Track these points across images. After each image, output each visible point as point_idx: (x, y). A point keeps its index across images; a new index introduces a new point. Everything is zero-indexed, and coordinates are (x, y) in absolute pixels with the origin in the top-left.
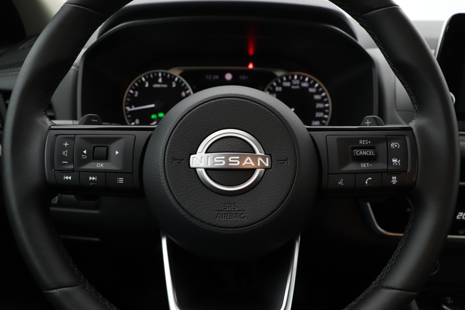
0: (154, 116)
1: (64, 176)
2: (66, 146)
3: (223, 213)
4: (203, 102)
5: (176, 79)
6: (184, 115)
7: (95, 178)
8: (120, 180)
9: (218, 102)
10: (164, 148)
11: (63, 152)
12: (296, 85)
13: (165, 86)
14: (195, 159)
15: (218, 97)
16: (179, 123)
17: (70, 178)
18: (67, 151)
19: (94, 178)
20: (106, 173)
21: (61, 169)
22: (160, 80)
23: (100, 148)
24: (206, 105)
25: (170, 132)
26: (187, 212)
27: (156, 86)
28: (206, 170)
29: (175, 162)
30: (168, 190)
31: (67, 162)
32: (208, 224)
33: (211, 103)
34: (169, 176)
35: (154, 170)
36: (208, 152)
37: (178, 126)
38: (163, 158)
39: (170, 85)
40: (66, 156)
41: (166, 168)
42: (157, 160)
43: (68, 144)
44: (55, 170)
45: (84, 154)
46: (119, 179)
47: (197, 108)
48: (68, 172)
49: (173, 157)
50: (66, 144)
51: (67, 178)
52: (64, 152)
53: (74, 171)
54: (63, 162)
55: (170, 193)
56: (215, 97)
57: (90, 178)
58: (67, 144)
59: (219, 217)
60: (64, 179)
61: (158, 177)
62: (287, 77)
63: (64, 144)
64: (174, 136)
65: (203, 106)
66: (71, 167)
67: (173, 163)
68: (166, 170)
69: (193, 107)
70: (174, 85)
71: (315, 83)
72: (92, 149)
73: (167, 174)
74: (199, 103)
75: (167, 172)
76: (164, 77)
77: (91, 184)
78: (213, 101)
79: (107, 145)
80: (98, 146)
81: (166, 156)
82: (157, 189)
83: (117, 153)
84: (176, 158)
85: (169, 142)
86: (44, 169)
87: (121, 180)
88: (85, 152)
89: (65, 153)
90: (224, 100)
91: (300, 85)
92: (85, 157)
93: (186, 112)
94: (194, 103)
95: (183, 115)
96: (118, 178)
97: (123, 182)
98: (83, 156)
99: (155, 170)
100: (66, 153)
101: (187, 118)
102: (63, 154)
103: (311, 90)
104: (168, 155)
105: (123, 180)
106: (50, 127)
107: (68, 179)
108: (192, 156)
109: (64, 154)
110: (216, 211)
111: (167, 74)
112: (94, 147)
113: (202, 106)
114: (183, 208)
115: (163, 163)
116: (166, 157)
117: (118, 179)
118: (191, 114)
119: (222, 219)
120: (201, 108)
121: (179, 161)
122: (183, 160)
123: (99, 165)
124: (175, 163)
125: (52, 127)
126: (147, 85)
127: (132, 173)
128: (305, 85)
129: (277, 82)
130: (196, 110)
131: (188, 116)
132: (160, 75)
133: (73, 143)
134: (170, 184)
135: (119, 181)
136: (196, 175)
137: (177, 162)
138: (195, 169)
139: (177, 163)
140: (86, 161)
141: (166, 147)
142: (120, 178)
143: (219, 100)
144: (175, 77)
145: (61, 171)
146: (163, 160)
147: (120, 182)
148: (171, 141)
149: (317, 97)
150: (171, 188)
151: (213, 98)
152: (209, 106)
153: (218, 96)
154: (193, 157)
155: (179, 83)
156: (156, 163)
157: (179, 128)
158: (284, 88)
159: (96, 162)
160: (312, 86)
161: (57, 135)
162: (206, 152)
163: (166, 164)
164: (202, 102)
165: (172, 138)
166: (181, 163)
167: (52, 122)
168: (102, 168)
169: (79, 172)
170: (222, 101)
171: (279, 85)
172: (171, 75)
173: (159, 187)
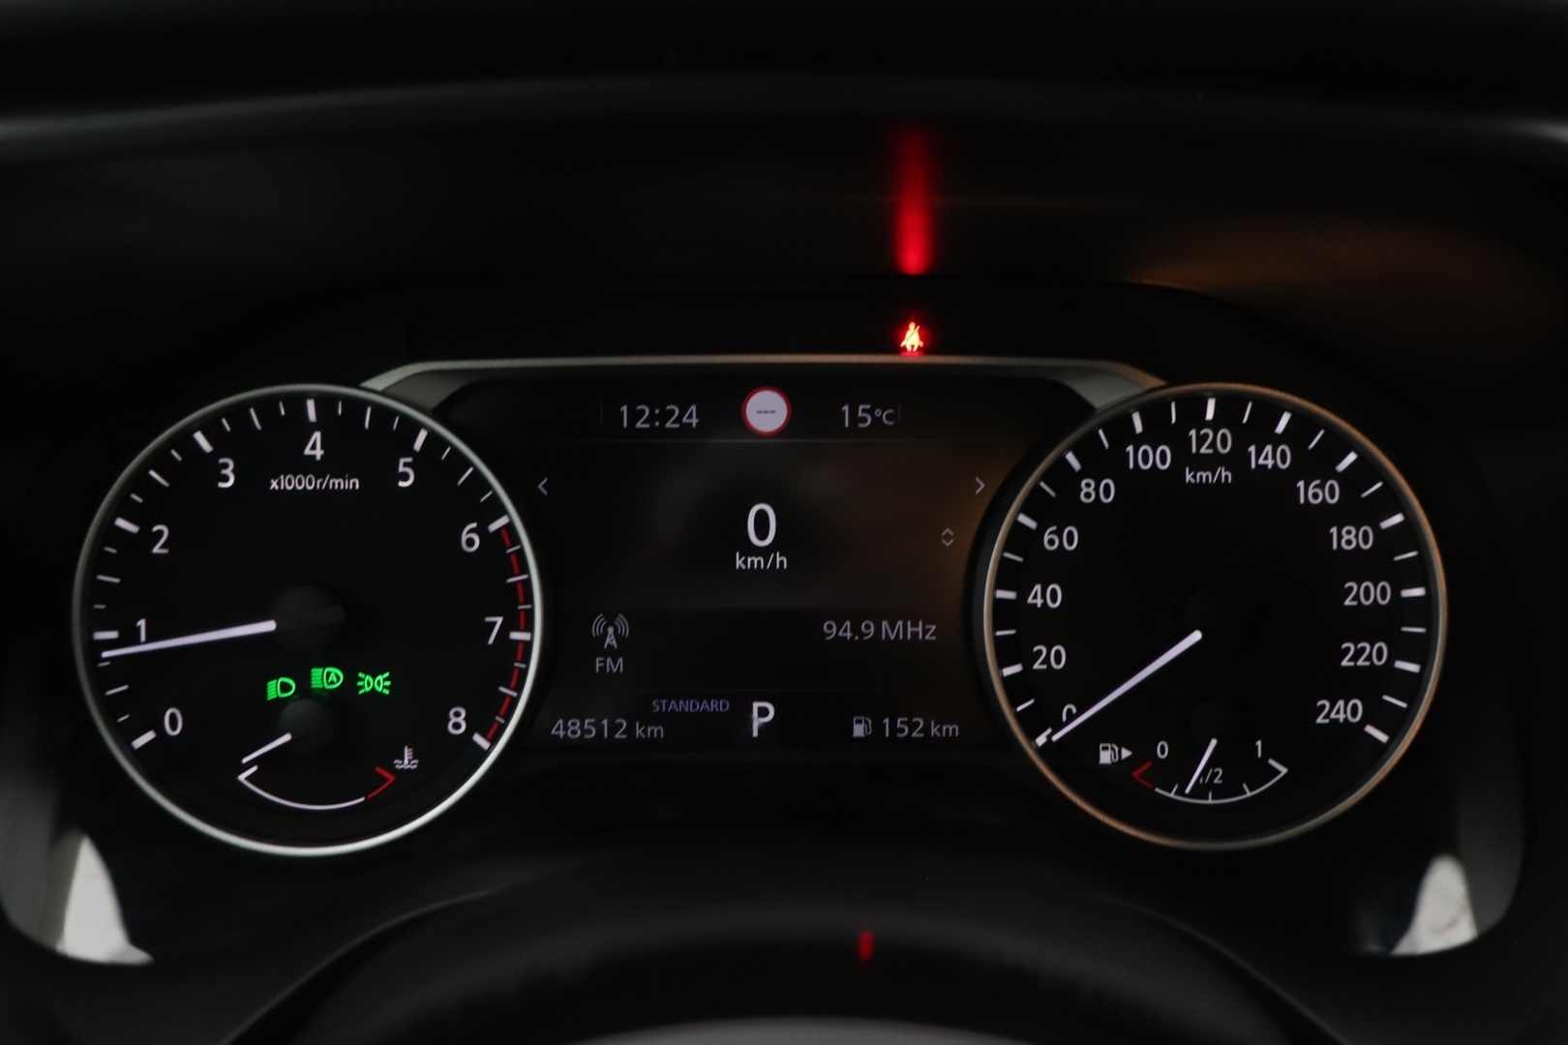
5: (419, 442)
12: (1212, 462)
13: (344, 484)
27: (286, 483)
62: (1154, 413)
71: (1338, 444)
76: (340, 423)
91: (1237, 460)
103: (1311, 493)
111: (356, 406)
128: (1267, 458)
129: (1087, 448)
149: (1349, 538)
155: (433, 467)
158: (1132, 483)
160: (1318, 465)
171: (1098, 463)
172: (384, 416)
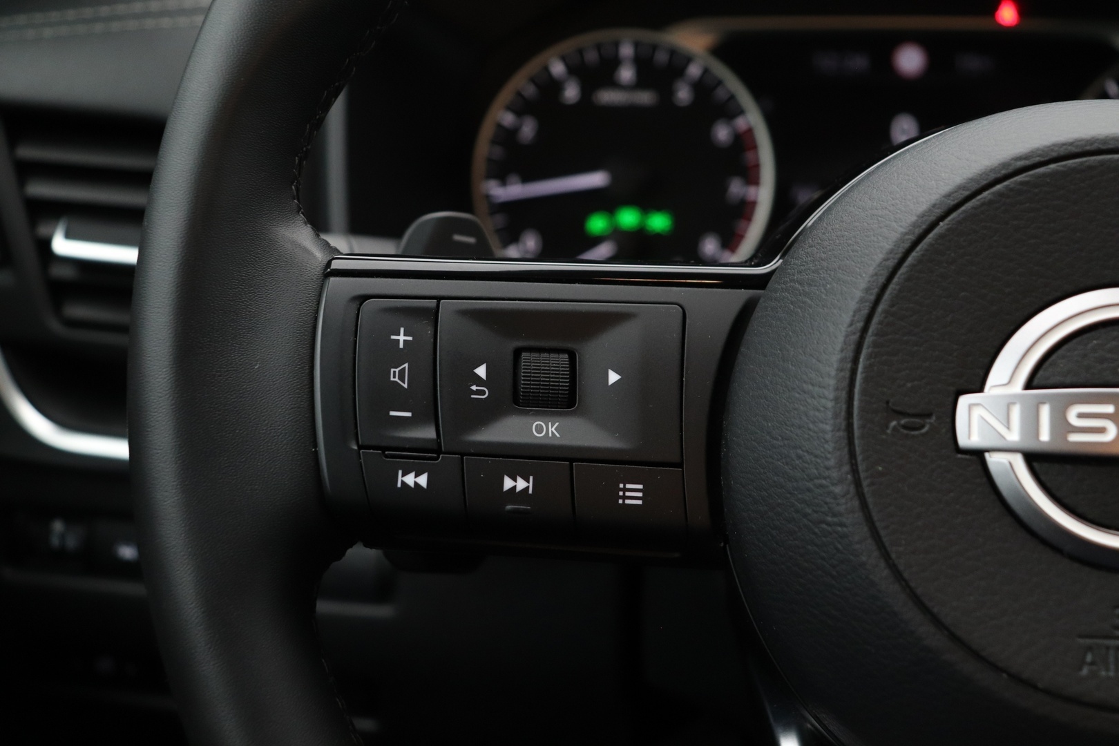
0: (597, 224)
1: (400, 473)
2: (401, 346)
3: (1108, 648)
4: (1011, 169)
5: (694, 71)
6: (928, 223)
7: (528, 482)
8: (628, 494)
9: (1073, 170)
10: (849, 365)
11: (392, 370)
13: (645, 98)
14: (977, 412)
15: (1074, 150)
16: (910, 260)
17: (423, 480)
18: (406, 365)
19: (521, 484)
20: (571, 460)
21: (384, 444)
22: (626, 74)
23: (542, 355)
24: (1022, 183)
25: (872, 298)
26: (954, 637)
27: (608, 97)
28: (1035, 460)
29: (894, 423)
30: (870, 541)
31: (408, 414)
32: (1047, 692)
33: (1044, 175)
34: (872, 484)
35: (799, 457)
36: (1036, 382)
37: (903, 270)
38: (844, 407)
39: (666, 93)
40: (406, 386)
41: (858, 450)
42: (817, 414)
43: (410, 338)
44: (360, 447)
45: (478, 380)
46: (625, 490)
47: (985, 194)
48: (417, 456)
49: (888, 403)
50: (402, 338)
51: (410, 479)
52: (397, 370)
53: (438, 451)
54: (393, 413)
55: (876, 553)
56: (1062, 151)
57: (508, 483)
58: (404, 335)
59: (1092, 663)
60: (399, 485)
61: (821, 486)
63: (393, 337)
64: (886, 312)
65: (1011, 190)
66: (428, 433)
67: (887, 427)
68: (859, 458)
69: (967, 193)
70: (683, 94)
72: (510, 358)
73: (862, 475)
74: (993, 176)
75: (861, 468)
76: (643, 63)
77: (509, 507)
78: (1053, 166)
79: (569, 345)
80: (531, 350)
81: (856, 397)
82: (815, 533)
83: (613, 377)
84: (898, 408)
85: (869, 339)
86: (315, 444)
87: (633, 494)
88: (481, 371)
89: (399, 375)
90: (1102, 163)
92: (483, 393)
93: (938, 212)
94: (970, 176)
95: (924, 227)
96: (621, 486)
97: (640, 502)
98: (474, 388)
99: (807, 457)
100: (402, 378)
101: (941, 236)
102: (392, 379)
104: (864, 392)
105: (640, 494)
106: (329, 263)
107: (416, 483)
108: (964, 401)
109: (397, 379)
110: (1081, 636)
111: (655, 47)
112: (517, 353)
113: (1007, 187)
114: (936, 621)
115: (843, 426)
116: (856, 403)
117: (621, 489)
118: (959, 222)
119: (1107, 670)
120: (1000, 194)
121: (913, 420)
122: (929, 415)
123: (539, 430)
124: (895, 429)
125: (336, 265)
126: (571, 93)
127: (680, 465)
130: (983, 204)
131: (948, 230)
132: (627, 50)
133: (430, 332)
134: (876, 516)
135: (624, 498)
136: (985, 480)
137: (903, 422)
138: (978, 455)
139: (905, 427)
140: (489, 413)
141: (855, 361)
142: (628, 486)
143: (1082, 163)
144: (688, 59)
145: (384, 449)
146: (843, 413)
147: (628, 502)
148: (876, 335)
150: (882, 533)
151: (1054, 154)
152: (1036, 190)
153: (1071, 144)
154: (971, 407)
155: (704, 87)
156: (811, 426)
157: (908, 279)
159: (526, 413)
161: (363, 298)
162: (1029, 385)
163: (857, 433)
164: (1004, 172)
165: (880, 323)
166: (923, 426)
167: (327, 244)
168: (556, 442)
169: (463, 455)
170: (1091, 168)
172: (673, 52)
173: (824, 526)
